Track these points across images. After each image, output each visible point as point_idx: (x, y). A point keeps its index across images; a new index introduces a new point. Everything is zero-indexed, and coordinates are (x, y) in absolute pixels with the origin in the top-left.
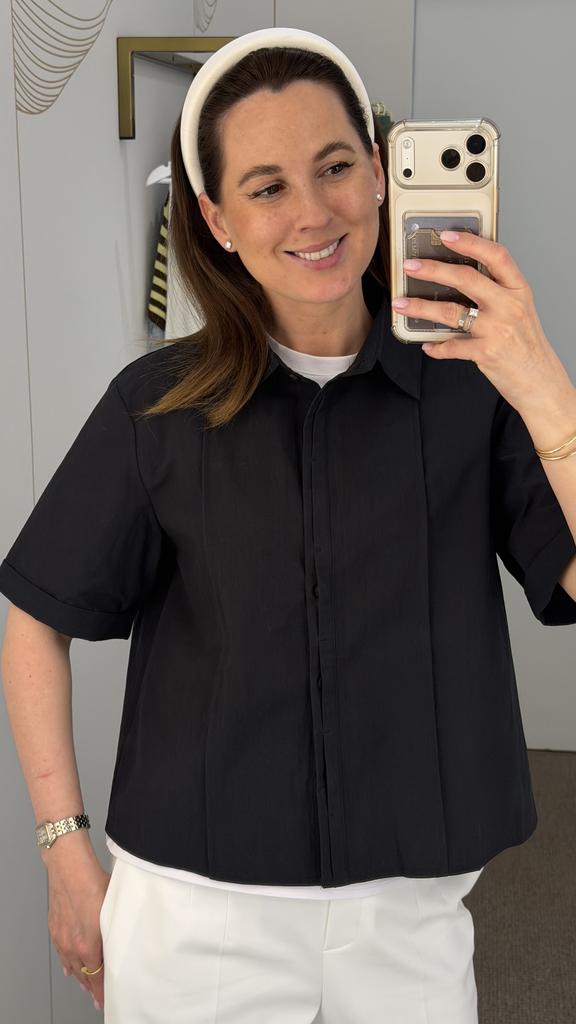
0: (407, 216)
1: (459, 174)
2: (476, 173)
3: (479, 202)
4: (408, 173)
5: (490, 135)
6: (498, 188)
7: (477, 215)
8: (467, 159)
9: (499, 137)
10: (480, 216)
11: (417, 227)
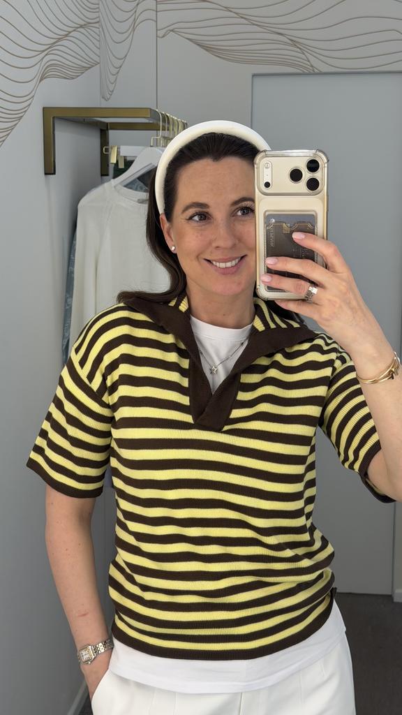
0: (267, 213)
1: (302, 186)
2: (313, 184)
3: (315, 205)
4: (267, 185)
5: (322, 161)
6: (328, 196)
7: (313, 213)
8: (307, 175)
9: (328, 161)
10: (316, 214)
11: (274, 221)
